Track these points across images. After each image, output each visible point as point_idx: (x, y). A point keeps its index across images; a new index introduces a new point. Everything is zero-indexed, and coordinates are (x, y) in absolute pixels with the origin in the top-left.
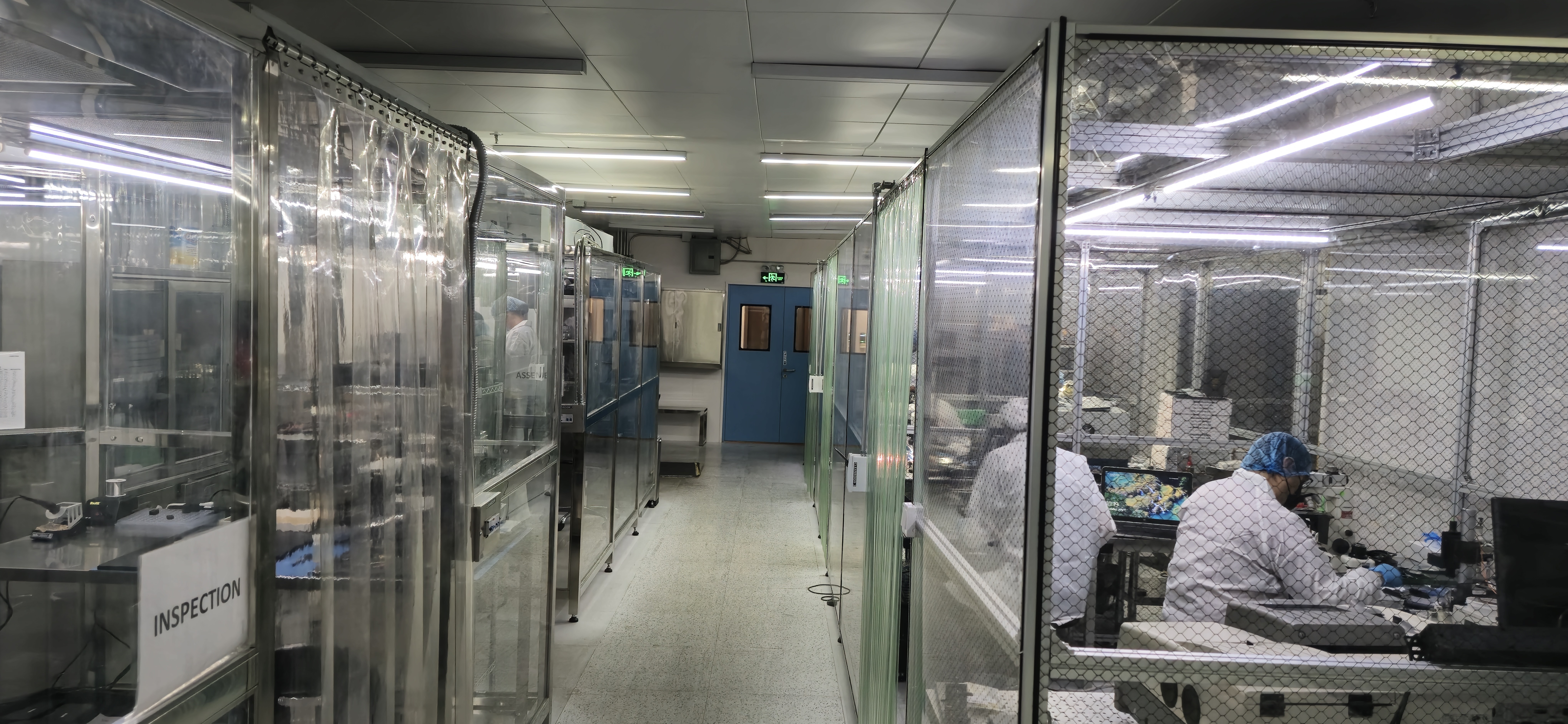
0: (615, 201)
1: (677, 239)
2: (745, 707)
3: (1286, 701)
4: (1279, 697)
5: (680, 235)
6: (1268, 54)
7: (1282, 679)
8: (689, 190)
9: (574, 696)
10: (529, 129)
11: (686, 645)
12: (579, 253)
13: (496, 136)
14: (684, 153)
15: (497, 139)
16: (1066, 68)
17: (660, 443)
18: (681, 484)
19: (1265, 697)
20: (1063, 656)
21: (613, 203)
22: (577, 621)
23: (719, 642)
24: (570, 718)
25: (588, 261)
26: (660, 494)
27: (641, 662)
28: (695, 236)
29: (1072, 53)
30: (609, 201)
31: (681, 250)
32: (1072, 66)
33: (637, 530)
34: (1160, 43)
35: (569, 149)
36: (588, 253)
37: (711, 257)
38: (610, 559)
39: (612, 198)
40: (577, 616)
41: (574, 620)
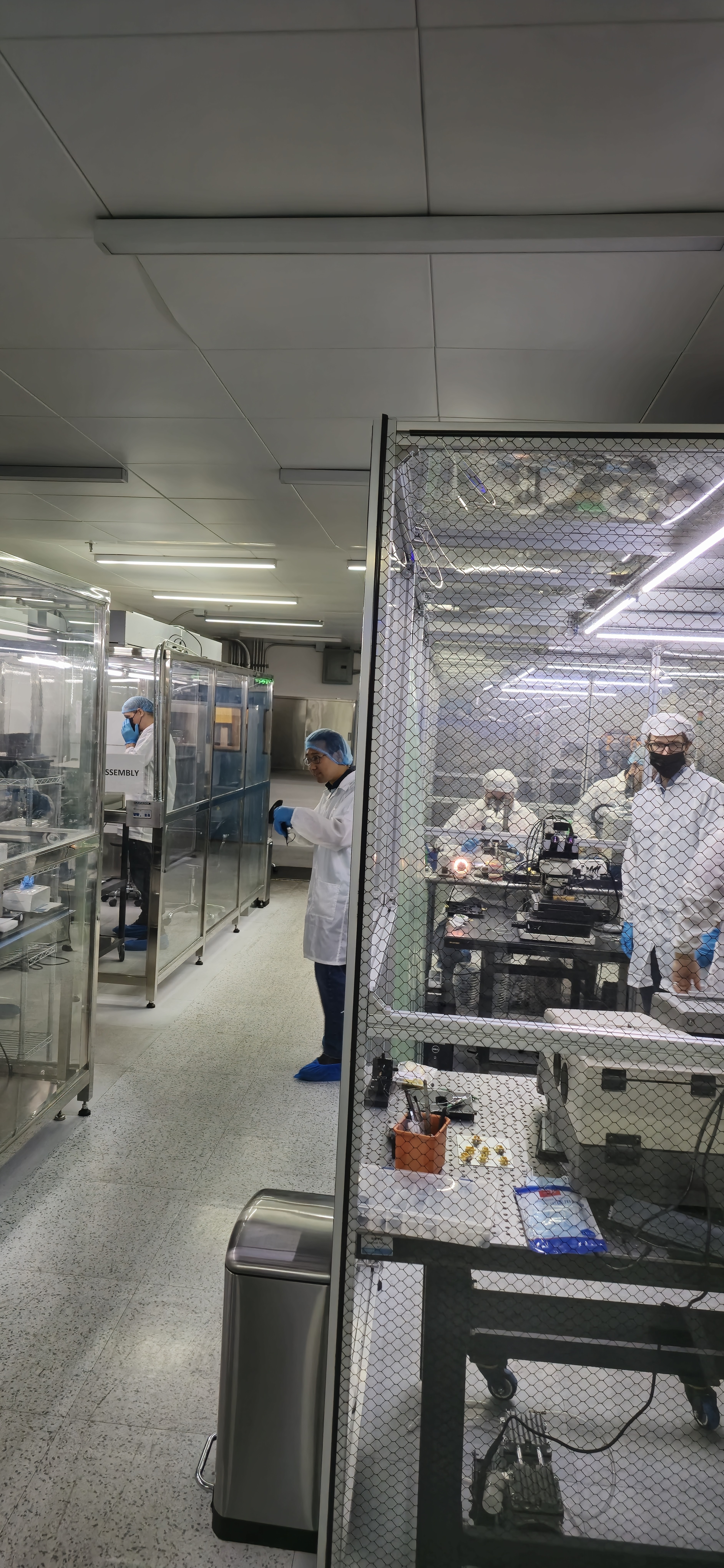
0: (231, 610)
1: (311, 649)
2: (286, 1092)
3: (628, 1076)
4: (622, 1073)
5: (314, 645)
6: (582, 447)
7: (587, 1049)
8: (296, 598)
9: (128, 1073)
10: (121, 537)
11: (249, 1034)
12: (158, 656)
13: (91, 545)
14: (273, 561)
15: (91, 549)
16: (387, 464)
17: (271, 846)
18: (297, 888)
19: (607, 1072)
20: (379, 1017)
21: (229, 612)
22: (154, 1007)
23: (282, 1033)
24: (117, 1092)
25: (168, 664)
26: (271, 895)
27: (201, 1046)
28: (328, 646)
29: (393, 449)
30: (226, 610)
31: (315, 660)
32: (393, 462)
33: (238, 927)
34: (477, 438)
35: (165, 558)
36: (168, 657)
37: (344, 667)
38: (200, 952)
39: (229, 606)
40: (154, 1002)
41: (151, 1006)
